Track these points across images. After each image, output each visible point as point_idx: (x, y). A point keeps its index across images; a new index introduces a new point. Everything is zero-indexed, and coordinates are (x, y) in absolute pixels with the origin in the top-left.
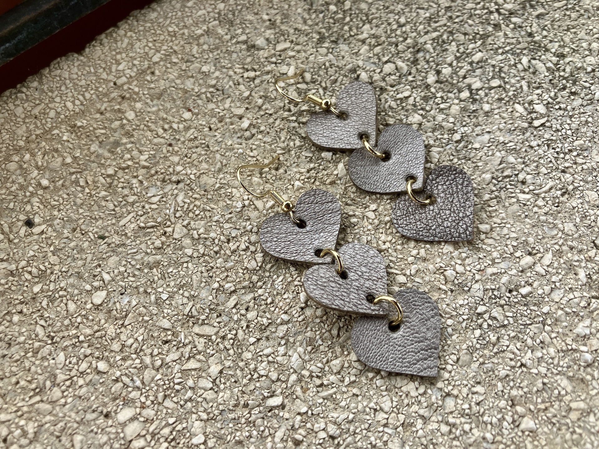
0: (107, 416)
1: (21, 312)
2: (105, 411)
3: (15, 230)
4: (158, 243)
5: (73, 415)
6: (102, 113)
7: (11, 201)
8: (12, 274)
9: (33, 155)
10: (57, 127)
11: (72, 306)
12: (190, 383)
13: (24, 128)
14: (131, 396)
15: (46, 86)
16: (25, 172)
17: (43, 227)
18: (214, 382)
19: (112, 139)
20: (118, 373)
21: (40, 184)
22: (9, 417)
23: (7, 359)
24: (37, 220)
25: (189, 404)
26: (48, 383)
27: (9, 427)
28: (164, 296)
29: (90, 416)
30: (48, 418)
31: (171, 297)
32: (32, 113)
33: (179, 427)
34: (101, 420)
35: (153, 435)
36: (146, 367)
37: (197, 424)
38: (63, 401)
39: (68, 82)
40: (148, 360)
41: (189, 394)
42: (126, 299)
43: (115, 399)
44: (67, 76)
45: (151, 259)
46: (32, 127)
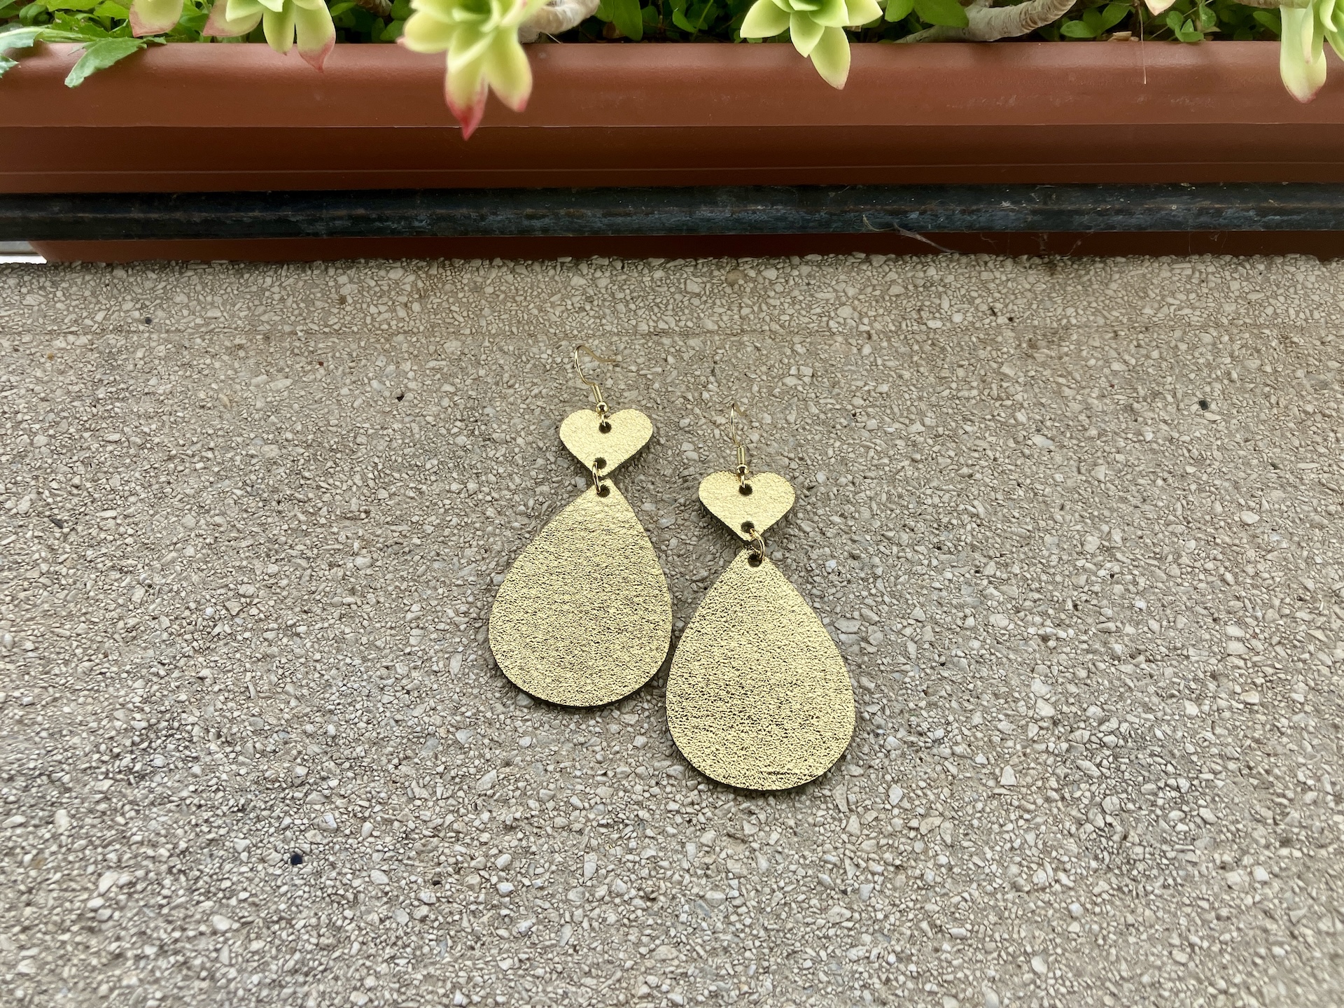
0: (1214, 620)
1: (1165, 480)
2: (1216, 615)
3: (1186, 401)
4: (1332, 508)
5: (1185, 598)
6: (1323, 343)
7: (1192, 371)
8: (1171, 440)
9: (1231, 339)
10: (1268, 327)
11: (1219, 508)
12: (1312, 648)
13: (1234, 308)
14: (1248, 620)
15: (1273, 277)
16: (1217, 353)
17: (1218, 417)
18: (1334, 663)
19: (1322, 377)
20: (1244, 594)
21: (1229, 374)
22: (1124, 559)
23: (1138, 511)
24: (1213, 406)
25: (1301, 665)
26: (1170, 558)
27: (1122, 567)
28: (1318, 560)
29: (1199, 609)
30: (1160, 585)
31: (1324, 565)
32: (1249, 296)
33: (1282, 676)
34: (1210, 620)
35: (1255, 665)
36: (1272, 607)
37: (1302, 685)
38: (1179, 580)
39: (1299, 286)
40: (1277, 602)
41: (1307, 656)
42: (1275, 537)
43: (1230, 613)
44: (1301, 280)
45: (1317, 518)
46: (1242, 311)
